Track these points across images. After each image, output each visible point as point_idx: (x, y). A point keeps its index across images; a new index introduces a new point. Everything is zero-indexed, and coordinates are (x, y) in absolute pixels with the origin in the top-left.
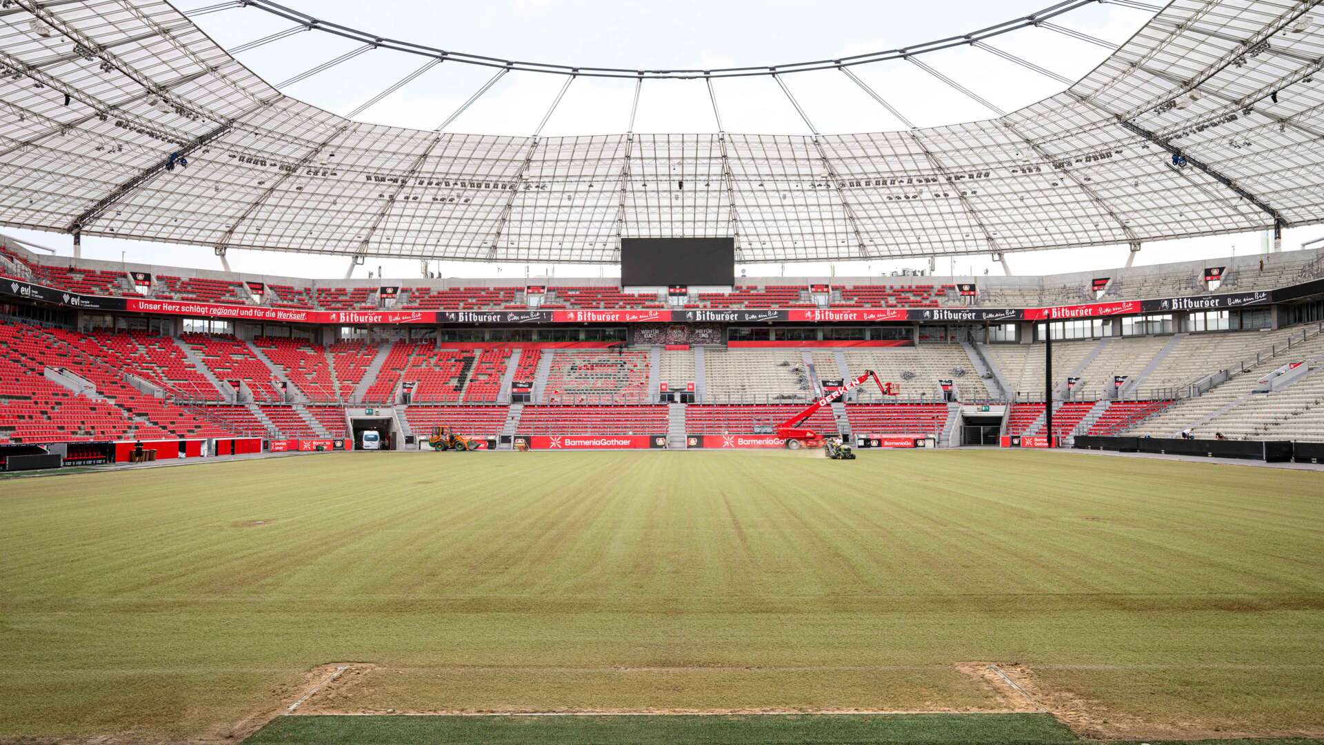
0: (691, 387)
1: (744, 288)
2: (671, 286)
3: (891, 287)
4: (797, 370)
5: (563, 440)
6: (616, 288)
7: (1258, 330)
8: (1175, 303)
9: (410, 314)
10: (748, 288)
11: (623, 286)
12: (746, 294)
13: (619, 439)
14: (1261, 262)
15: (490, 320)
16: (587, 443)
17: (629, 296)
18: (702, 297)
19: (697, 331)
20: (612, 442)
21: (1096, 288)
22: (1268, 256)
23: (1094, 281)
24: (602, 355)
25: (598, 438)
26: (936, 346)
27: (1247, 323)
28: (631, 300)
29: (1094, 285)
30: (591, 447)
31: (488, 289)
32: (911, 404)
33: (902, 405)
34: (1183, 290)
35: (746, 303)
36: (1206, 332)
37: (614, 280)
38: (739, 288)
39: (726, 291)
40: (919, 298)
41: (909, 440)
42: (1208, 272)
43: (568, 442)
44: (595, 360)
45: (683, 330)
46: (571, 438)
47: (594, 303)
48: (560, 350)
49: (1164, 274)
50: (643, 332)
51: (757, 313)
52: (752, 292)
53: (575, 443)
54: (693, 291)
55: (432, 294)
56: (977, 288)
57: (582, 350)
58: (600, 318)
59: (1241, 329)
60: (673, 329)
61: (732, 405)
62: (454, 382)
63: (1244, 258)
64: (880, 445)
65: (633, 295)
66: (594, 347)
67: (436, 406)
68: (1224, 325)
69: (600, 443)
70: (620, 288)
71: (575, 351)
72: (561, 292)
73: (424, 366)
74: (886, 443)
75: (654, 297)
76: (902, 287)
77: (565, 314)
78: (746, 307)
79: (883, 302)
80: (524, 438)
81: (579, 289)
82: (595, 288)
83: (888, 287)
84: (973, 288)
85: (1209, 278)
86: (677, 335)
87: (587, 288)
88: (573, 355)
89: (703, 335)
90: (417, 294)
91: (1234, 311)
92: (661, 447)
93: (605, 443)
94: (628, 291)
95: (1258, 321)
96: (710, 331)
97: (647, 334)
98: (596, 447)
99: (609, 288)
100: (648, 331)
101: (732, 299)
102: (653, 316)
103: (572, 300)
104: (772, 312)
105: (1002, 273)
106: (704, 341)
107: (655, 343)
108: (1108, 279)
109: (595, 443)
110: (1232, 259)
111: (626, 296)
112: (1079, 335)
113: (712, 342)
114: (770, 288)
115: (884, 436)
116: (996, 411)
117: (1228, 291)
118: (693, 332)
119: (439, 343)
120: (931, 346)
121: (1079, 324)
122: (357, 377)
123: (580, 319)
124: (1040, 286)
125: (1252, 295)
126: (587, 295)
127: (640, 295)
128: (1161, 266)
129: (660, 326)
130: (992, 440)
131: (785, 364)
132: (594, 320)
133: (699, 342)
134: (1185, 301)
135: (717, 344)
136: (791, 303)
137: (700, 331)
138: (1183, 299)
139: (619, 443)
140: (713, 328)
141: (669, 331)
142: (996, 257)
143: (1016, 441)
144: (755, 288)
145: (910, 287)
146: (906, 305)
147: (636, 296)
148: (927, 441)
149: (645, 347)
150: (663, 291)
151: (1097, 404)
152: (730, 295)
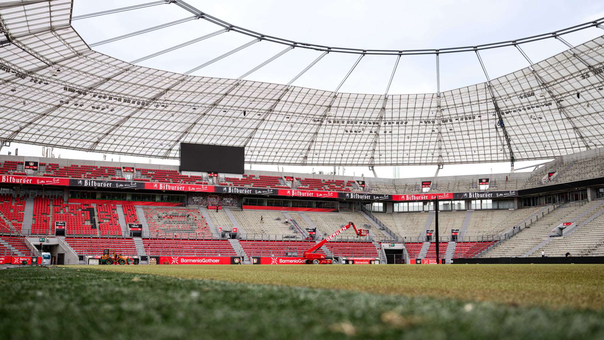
0: (235, 230)
1: (248, 176)
2: (209, 172)
3: (324, 180)
4: (287, 222)
5: (179, 259)
6: (176, 171)
7: (508, 209)
8: (470, 194)
9: (52, 179)
10: (250, 176)
11: (180, 171)
12: (249, 179)
13: (213, 258)
14: (507, 177)
15: (105, 186)
16: (194, 261)
17: (185, 176)
18: (227, 179)
19: (224, 199)
20: (210, 260)
21: (424, 186)
22: (510, 174)
23: (423, 182)
24: (173, 210)
25: (201, 258)
26: (348, 213)
27: (501, 206)
28: (186, 178)
29: (423, 185)
30: (197, 263)
31: (97, 167)
32: (355, 242)
33: (350, 242)
34: (471, 188)
35: (252, 184)
36: (481, 210)
37: (175, 166)
38: (246, 176)
39: (240, 177)
40: (339, 187)
41: (367, 260)
42: (481, 181)
43: (182, 260)
44: (170, 213)
45: (216, 198)
46: (185, 258)
47: (166, 180)
48: (146, 207)
49: (458, 180)
50: (193, 198)
51: (262, 190)
52: (253, 178)
53: (187, 261)
54: (222, 176)
55: (60, 168)
56: (366, 183)
57: (159, 207)
58: (173, 188)
59: (498, 209)
60: (211, 197)
61: (264, 241)
62: (88, 223)
63: (497, 175)
64: (353, 263)
65: (187, 176)
66: (166, 205)
67: (85, 238)
68: (490, 207)
69: (202, 261)
70: (178, 172)
71: (155, 207)
72: (144, 172)
73: (62, 212)
74: (356, 262)
75: (200, 178)
76: (329, 180)
77: (152, 184)
78: (253, 186)
79: (323, 188)
80: (156, 257)
81: (154, 171)
82: (163, 171)
83: (322, 180)
84: (363, 183)
85: (481, 183)
86: (214, 201)
87: (159, 170)
88: (155, 209)
89: (228, 202)
90: (50, 167)
91: (495, 200)
92: (237, 264)
93: (205, 261)
94: (184, 173)
95: (506, 205)
96: (232, 199)
97: (196, 199)
98: (199, 263)
99: (172, 171)
100: (196, 198)
101: (243, 182)
102: (204, 189)
103: (152, 177)
104: (269, 190)
105: (373, 176)
106: (228, 205)
107: (200, 204)
108: (431, 182)
109: (199, 261)
110: (491, 175)
111: (183, 176)
112: (416, 209)
113: (232, 205)
114: (262, 177)
115: (355, 258)
116: (398, 246)
117: (494, 190)
118: (222, 199)
119: (65, 199)
120: (346, 212)
121: (416, 204)
122: (21, 218)
123: (161, 188)
124: (394, 183)
125: (508, 192)
126: (161, 174)
127: (191, 177)
128: (456, 177)
129: (204, 195)
130: (401, 261)
131: (278, 219)
132: (169, 189)
133: (225, 205)
134: (476, 194)
135: (235, 207)
136: (276, 185)
137: (226, 199)
138: (474, 193)
139: (213, 261)
140: (233, 198)
141: (208, 198)
142: (371, 168)
143: (419, 262)
144: (254, 176)
145: (333, 181)
146: (335, 190)
147: (189, 176)
148: (376, 262)
149: (195, 207)
150: (205, 175)
151: (449, 243)
152: (242, 179)
